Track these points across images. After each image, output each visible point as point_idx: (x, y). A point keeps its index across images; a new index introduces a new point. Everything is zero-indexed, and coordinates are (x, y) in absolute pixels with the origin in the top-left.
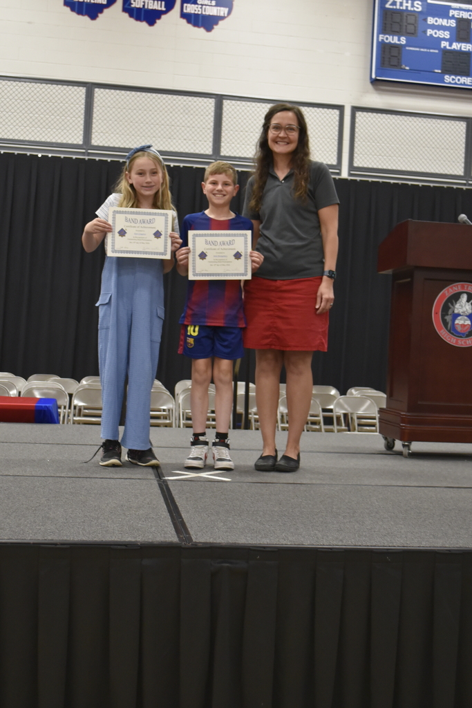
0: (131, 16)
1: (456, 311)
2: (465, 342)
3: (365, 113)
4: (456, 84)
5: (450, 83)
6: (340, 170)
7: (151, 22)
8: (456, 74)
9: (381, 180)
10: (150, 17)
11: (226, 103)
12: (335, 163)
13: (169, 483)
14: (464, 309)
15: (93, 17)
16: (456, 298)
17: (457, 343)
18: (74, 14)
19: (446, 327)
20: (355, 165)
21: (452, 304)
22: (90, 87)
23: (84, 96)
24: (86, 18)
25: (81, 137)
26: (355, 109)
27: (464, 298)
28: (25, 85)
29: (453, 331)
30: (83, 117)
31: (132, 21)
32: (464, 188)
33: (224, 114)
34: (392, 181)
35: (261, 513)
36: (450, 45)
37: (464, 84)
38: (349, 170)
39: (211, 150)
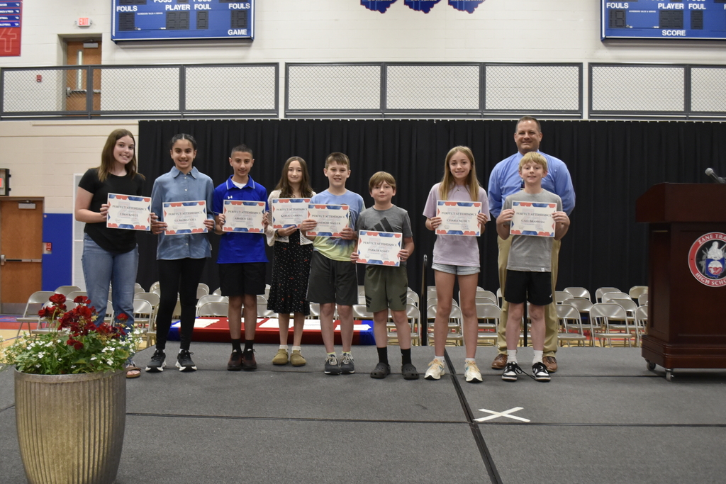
0: (411, 7)
1: (709, 257)
2: (718, 283)
3: (600, 67)
4: (672, 36)
5: (667, 36)
6: (582, 114)
7: (426, 11)
8: (672, 29)
9: (615, 120)
10: (425, 6)
11: (488, 69)
12: (577, 109)
13: (480, 427)
14: (716, 255)
15: (383, 11)
16: (709, 245)
17: (710, 284)
18: (369, 10)
19: (701, 271)
20: (594, 109)
21: (705, 251)
22: (384, 66)
23: (379, 73)
24: (378, 12)
25: (379, 104)
26: (591, 65)
27: (716, 245)
28: (336, 68)
29: (707, 273)
31: (412, 10)
32: (685, 121)
33: (487, 77)
34: (625, 120)
36: (666, 6)
37: (679, 36)
38: (589, 114)
39: (478, 106)
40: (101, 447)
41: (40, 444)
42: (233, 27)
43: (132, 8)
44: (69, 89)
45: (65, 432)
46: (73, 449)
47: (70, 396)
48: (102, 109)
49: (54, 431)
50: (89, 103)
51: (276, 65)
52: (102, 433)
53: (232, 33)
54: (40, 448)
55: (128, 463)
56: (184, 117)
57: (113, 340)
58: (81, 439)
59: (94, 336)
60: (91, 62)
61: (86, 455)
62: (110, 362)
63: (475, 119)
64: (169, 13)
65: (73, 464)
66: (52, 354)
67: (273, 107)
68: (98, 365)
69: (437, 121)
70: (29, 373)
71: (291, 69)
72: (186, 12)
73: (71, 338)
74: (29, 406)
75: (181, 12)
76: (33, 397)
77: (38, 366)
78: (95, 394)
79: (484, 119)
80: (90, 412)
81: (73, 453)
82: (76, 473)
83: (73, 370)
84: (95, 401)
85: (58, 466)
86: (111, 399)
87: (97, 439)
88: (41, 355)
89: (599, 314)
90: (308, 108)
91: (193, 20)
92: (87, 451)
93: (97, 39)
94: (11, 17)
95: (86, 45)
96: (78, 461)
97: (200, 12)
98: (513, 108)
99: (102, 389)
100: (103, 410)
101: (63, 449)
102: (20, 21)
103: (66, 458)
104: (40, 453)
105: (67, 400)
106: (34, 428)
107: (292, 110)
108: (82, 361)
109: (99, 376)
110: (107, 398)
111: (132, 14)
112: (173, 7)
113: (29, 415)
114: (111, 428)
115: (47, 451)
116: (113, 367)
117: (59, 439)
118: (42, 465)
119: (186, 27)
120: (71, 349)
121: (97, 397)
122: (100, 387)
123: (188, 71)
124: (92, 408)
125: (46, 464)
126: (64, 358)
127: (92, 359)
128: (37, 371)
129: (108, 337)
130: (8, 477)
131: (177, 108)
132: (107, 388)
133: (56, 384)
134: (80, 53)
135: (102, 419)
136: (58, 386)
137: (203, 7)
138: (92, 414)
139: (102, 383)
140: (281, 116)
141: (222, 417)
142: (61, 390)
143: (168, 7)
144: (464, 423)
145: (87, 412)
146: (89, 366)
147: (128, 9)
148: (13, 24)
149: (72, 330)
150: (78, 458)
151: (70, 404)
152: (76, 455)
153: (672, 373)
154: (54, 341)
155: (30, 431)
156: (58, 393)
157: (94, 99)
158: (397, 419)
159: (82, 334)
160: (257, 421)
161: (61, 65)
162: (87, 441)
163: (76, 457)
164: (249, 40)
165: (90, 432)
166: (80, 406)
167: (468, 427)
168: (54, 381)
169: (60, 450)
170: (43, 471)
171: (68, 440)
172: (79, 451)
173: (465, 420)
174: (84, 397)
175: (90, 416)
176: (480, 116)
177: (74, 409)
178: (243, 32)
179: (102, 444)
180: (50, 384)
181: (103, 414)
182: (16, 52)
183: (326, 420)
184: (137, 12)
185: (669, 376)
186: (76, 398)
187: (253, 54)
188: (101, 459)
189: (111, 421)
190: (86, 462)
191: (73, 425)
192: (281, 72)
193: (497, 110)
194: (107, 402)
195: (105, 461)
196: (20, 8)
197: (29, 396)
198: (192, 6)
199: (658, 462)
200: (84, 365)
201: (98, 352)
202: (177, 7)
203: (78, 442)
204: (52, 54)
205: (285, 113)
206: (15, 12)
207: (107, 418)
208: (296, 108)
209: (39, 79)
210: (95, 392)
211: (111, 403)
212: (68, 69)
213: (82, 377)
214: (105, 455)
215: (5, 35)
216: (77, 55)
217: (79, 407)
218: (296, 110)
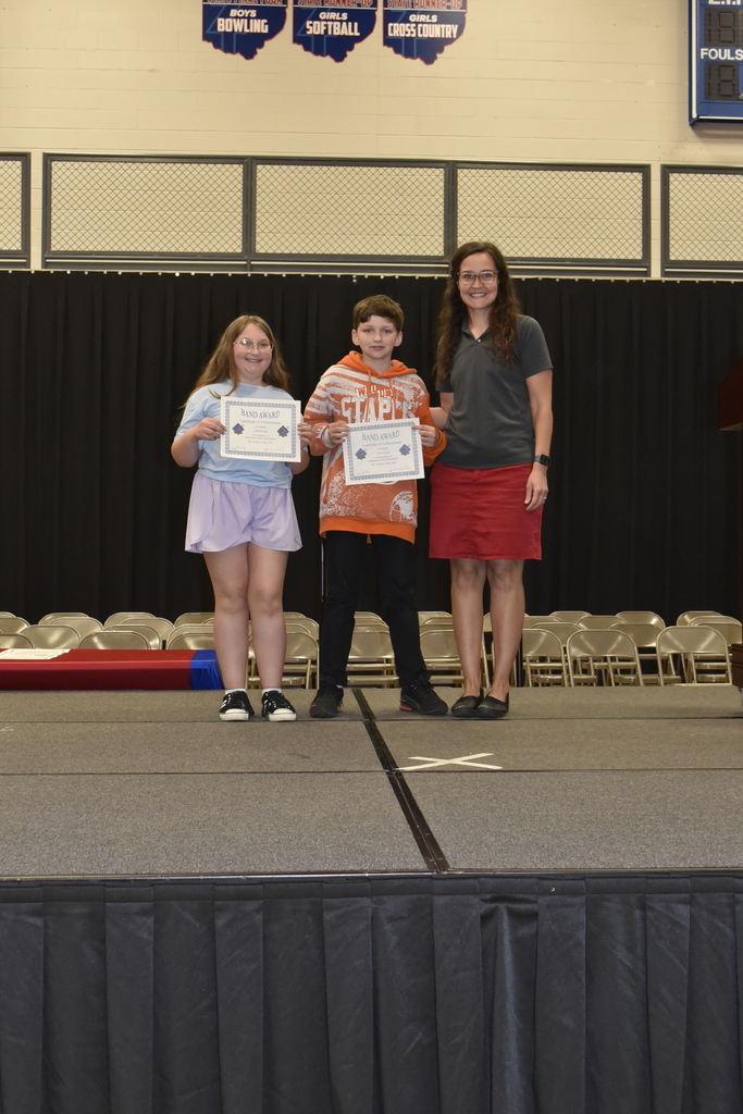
0: (307, 48)
3: (684, 175)
6: (649, 267)
7: (339, 57)
9: (715, 280)
10: (337, 48)
11: (462, 174)
12: (639, 257)
13: (405, 776)
15: (249, 54)
18: (219, 53)
20: (672, 258)
22: (250, 164)
23: (240, 178)
24: (238, 57)
25: (240, 242)
26: (667, 170)
28: (150, 167)
30: (240, 210)
31: (309, 55)
33: (460, 191)
34: (733, 281)
35: (553, 820)
38: (663, 267)
39: (441, 249)
51: (24, 158)
63: (435, 277)
67: (18, 246)
69: (360, 278)
71: (56, 166)
89: (677, 648)
90: (91, 248)
107: (58, 252)
140: (36, 265)
144: (377, 771)
167: (384, 777)
173: (379, 768)
183: (111, 774)
192: (36, 172)
205: (44, 259)
208: (66, 248)
218: (66, 252)
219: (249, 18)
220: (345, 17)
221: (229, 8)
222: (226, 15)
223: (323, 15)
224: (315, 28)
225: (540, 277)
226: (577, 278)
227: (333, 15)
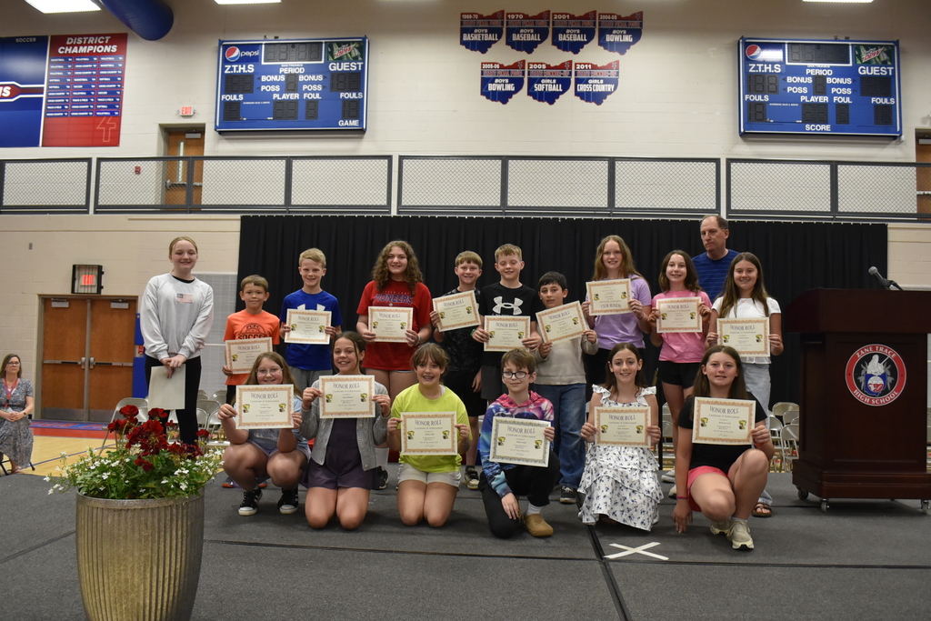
0: (534, 98)
1: (868, 373)
2: (879, 402)
3: (739, 164)
4: (816, 131)
5: (810, 131)
7: (551, 102)
8: (816, 123)
9: (756, 220)
10: (551, 98)
11: (618, 164)
12: (714, 208)
13: (611, 566)
14: (876, 370)
15: (504, 101)
16: (868, 359)
17: (870, 402)
18: (489, 101)
19: (860, 388)
20: (732, 208)
21: (865, 365)
22: (505, 160)
23: (500, 167)
24: (499, 103)
25: (499, 200)
26: (730, 161)
27: (876, 358)
29: (867, 390)
31: (536, 101)
32: (832, 222)
33: (617, 173)
34: (766, 221)
36: (809, 99)
37: (823, 131)
38: (728, 213)
39: (606, 203)
40: (172, 586)
41: (101, 580)
42: (344, 118)
43: (238, 97)
44: (168, 181)
45: (130, 566)
46: (139, 586)
47: (136, 525)
48: (203, 203)
49: (116, 565)
50: (189, 197)
51: (389, 158)
52: (173, 569)
53: (343, 124)
54: (101, 585)
55: (206, 601)
56: (290, 212)
57: (188, 461)
58: (148, 575)
59: (166, 455)
60: (193, 153)
61: (154, 594)
62: (183, 487)
63: (604, 218)
64: (277, 102)
65: (138, 604)
66: (118, 474)
67: (385, 203)
68: (169, 489)
69: (563, 219)
70: (93, 496)
72: (295, 102)
73: (139, 457)
74: (90, 535)
75: (290, 101)
76: (94, 525)
77: (102, 489)
78: (165, 523)
79: (613, 218)
80: (159, 544)
81: (138, 591)
82: (141, 615)
83: (142, 494)
84: (165, 532)
85: (121, 605)
86: (185, 529)
87: (167, 576)
88: (105, 476)
90: (422, 204)
91: (302, 110)
92: (154, 589)
93: (200, 129)
94: (111, 106)
95: (188, 136)
96: (144, 601)
97: (309, 102)
98: (645, 206)
99: (175, 517)
100: (174, 542)
101: (127, 587)
102: (120, 110)
103: (130, 597)
104: (101, 590)
105: (133, 529)
106: (95, 560)
107: (405, 206)
108: (151, 484)
109: (171, 502)
110: (180, 527)
111: (237, 103)
112: (281, 96)
113: (90, 545)
114: (183, 563)
115: (109, 588)
116: (187, 492)
117: (123, 575)
118: (103, 604)
119: (295, 117)
120: (141, 469)
121: (168, 527)
122: (171, 515)
123: (295, 163)
124: (162, 539)
125: (108, 603)
126: (131, 480)
127: (163, 482)
128: (102, 495)
129: (181, 457)
130: (68, 614)
131: (282, 203)
132: (180, 516)
133: (121, 510)
134: (182, 144)
135: (174, 553)
136: (123, 512)
137: (313, 96)
138: (162, 547)
139: (174, 510)
140: (394, 213)
141: (317, 548)
142: (126, 518)
143: (276, 96)
144: (593, 560)
145: (156, 544)
146: (159, 491)
147: (234, 98)
148: (112, 113)
149: (141, 448)
150: (144, 598)
151: (137, 535)
152: (142, 594)
153: (828, 503)
154: (122, 460)
155: (91, 564)
156: (123, 521)
157: (195, 193)
158: (516, 555)
159: (152, 453)
160: (356, 554)
161: (162, 155)
162: (155, 578)
163: (142, 596)
164: (361, 132)
165: (158, 568)
166: (148, 536)
167: (597, 565)
168: (119, 507)
169: (124, 588)
170: (104, 610)
171: (133, 576)
172: (145, 589)
173: (594, 556)
174: (153, 525)
175: (159, 548)
176: (609, 215)
177: (140, 540)
178: (354, 123)
179: (172, 582)
180: (114, 510)
181: (174, 547)
182: (115, 142)
183: (435, 554)
184: (243, 101)
185: (824, 507)
186: (143, 527)
187: (365, 147)
188: (171, 599)
189: (184, 554)
190: (154, 602)
191: (139, 559)
192: (395, 166)
193: (627, 208)
194: (180, 533)
195: (176, 601)
196: (121, 97)
197: (90, 522)
198: (301, 96)
199: (820, 612)
200: (153, 489)
201: (170, 474)
202: (285, 96)
203: (145, 578)
204: (152, 144)
205: (398, 209)
206: (115, 100)
207: (179, 551)
208: (410, 204)
209: (138, 171)
210: (165, 520)
211: (185, 534)
212: (168, 160)
213: (152, 503)
214: (176, 594)
215: (104, 124)
216: (179, 145)
217: (147, 538)
218: (410, 206)
219: (505, 83)
220: (554, 81)
221: (494, 79)
222: (493, 82)
223: (543, 81)
224: (539, 88)
225: (660, 219)
226: (680, 219)
227: (548, 81)
